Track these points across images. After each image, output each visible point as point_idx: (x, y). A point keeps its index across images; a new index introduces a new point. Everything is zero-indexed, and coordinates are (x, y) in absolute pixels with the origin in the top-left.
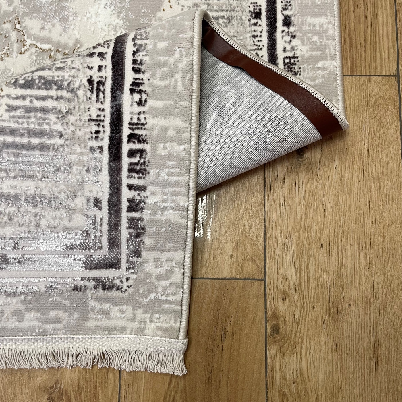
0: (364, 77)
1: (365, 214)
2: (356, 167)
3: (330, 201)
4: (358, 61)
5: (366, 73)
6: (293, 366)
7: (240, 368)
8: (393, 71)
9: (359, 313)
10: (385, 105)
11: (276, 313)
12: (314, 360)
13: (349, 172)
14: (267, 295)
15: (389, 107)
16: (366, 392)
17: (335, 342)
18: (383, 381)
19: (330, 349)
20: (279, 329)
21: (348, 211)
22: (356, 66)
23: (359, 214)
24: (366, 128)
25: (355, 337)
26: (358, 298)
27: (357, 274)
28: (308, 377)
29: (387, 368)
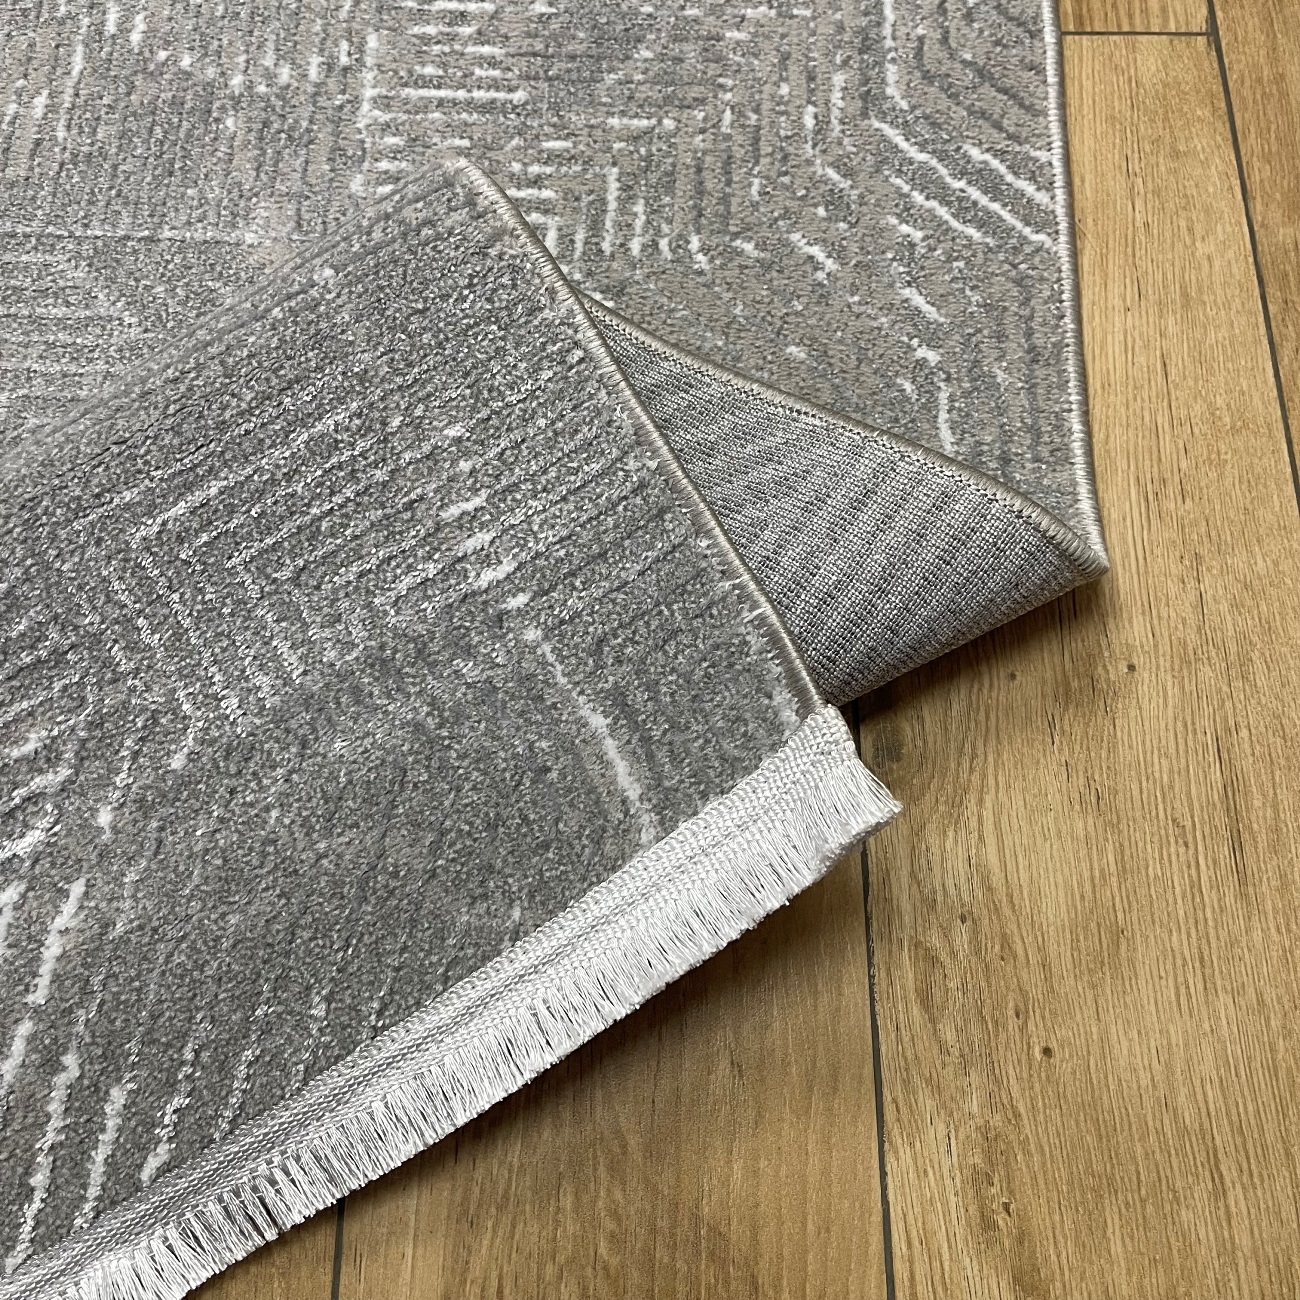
0: (1115, 37)
1: (1154, 400)
2: (1114, 269)
5: (1119, 26)
6: (957, 865)
8: (1199, 21)
9: (1165, 690)
10: (1186, 107)
12: (1025, 841)
13: (1094, 285)
15: (1199, 113)
16: (1213, 945)
17: (1092, 783)
18: (1269, 908)
19: (1077, 807)
20: (901, 746)
21: (1099, 391)
22: (1089, 10)
23: (1135, 399)
24: (1135, 167)
25: (1157, 767)
26: (1156, 646)
27: (1146, 572)
28: (1010, 897)
29: (1274, 863)
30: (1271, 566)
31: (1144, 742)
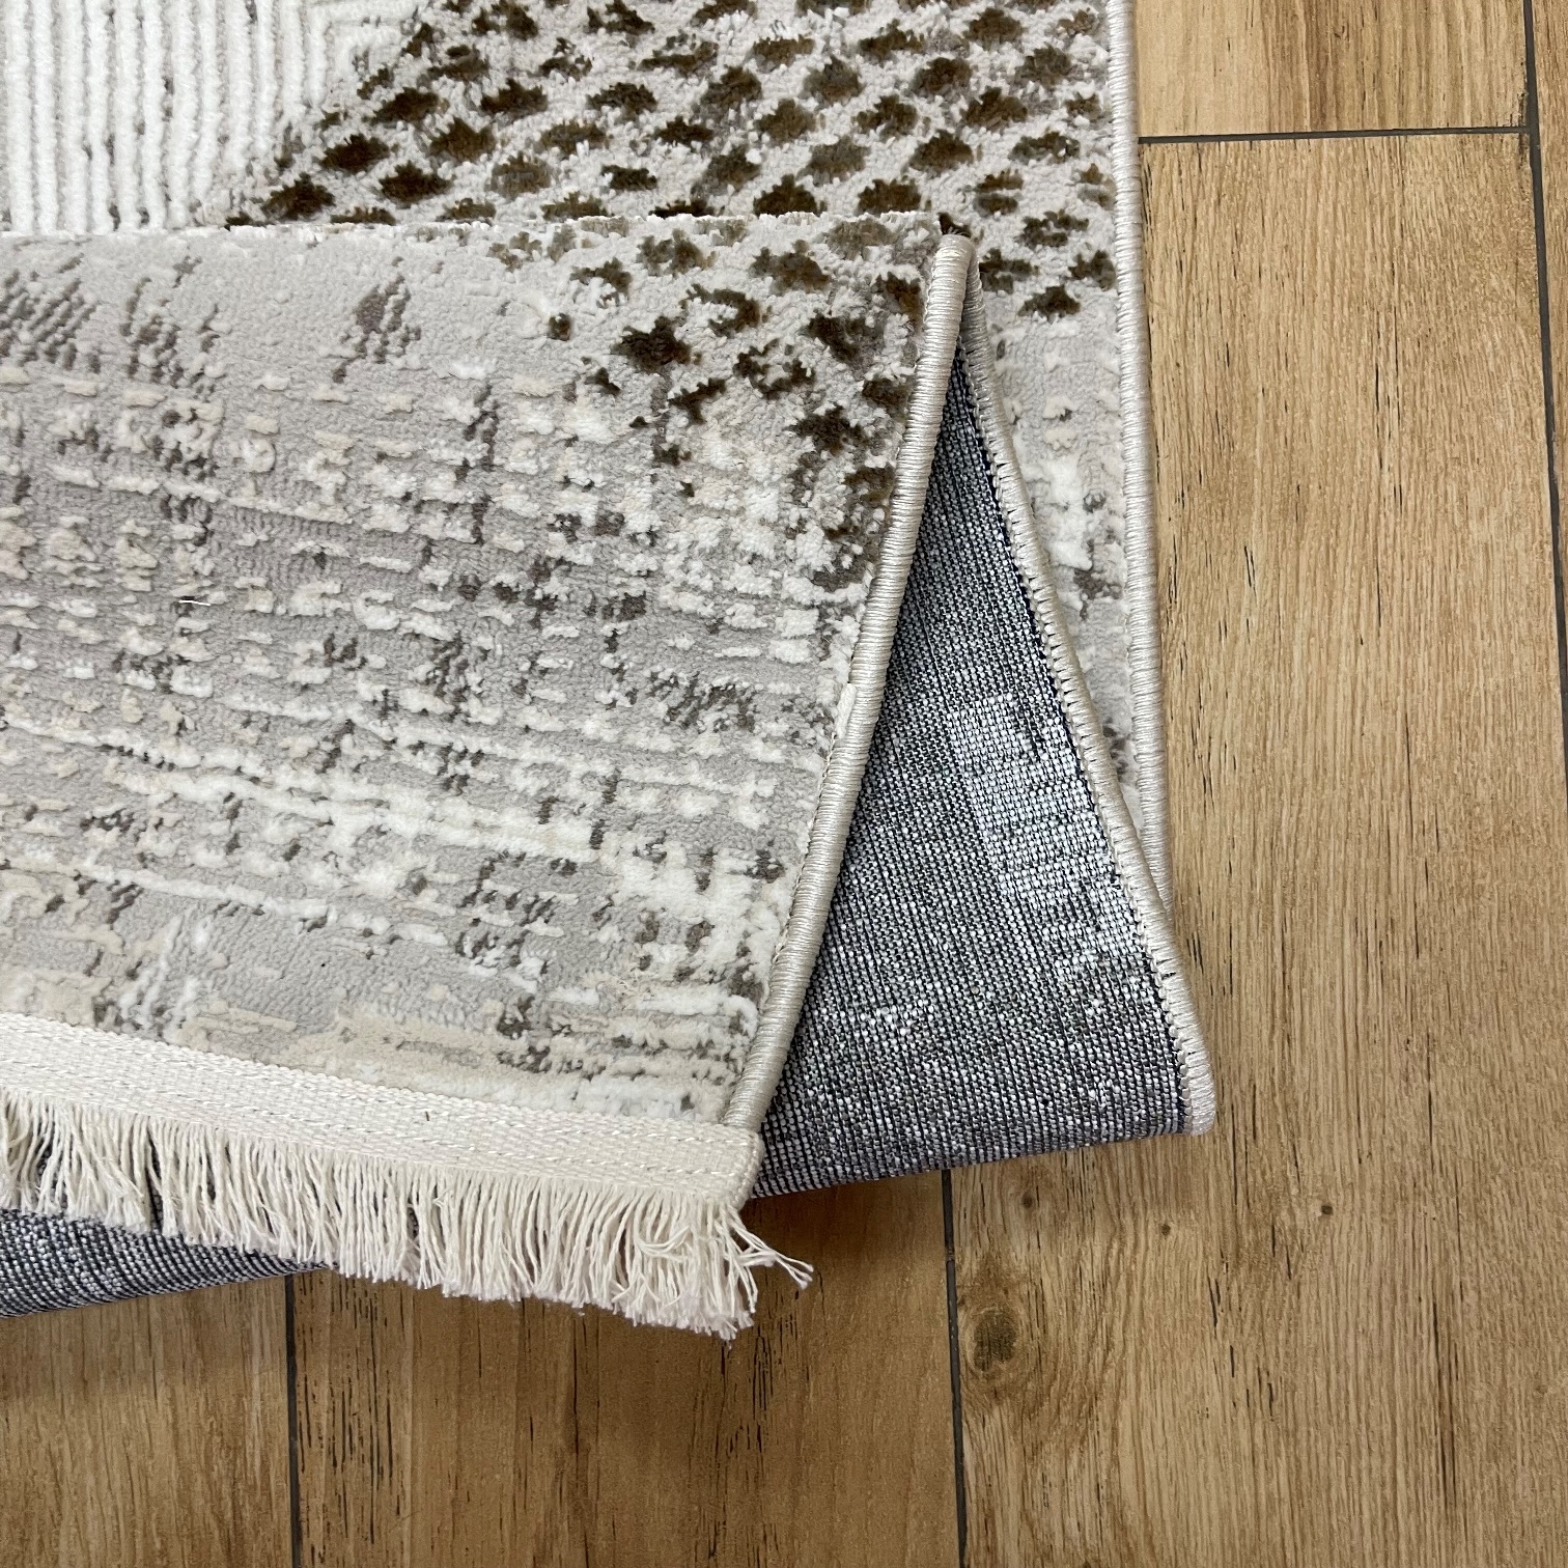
0: (1374, 139)
1: (1388, 792)
2: (1345, 576)
3: (1227, 739)
4: (1347, 63)
5: (1382, 119)
6: (1082, 1494)
7: (845, 1520)
8: (1509, 111)
9: (1369, 1240)
10: (1474, 272)
11: (998, 1268)
12: (1171, 1461)
13: (1314, 601)
14: (956, 1189)
15: (1494, 283)
17: (1264, 1375)
18: (1479, 1533)
19: (1243, 1410)
20: (1012, 1336)
21: (1310, 783)
22: (1336, 89)
23: (1361, 794)
24: (1388, 387)
25: (1351, 1350)
26: (1362, 1176)
27: (1357, 1066)
28: (1149, 1537)
29: (1493, 1475)
30: (1530, 1050)
31: (1336, 1319)
